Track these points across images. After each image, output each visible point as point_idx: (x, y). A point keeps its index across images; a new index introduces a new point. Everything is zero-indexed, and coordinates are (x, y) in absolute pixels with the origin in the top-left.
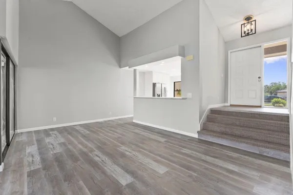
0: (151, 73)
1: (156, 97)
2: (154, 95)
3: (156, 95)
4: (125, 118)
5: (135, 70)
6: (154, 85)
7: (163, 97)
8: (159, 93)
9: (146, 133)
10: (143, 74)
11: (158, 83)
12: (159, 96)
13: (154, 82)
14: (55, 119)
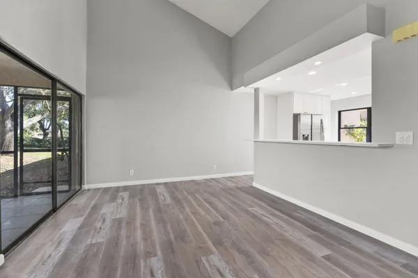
0: (289, 95)
1: (301, 141)
2: (295, 137)
3: (300, 136)
4: (240, 177)
5: (256, 90)
6: (296, 118)
7: (316, 140)
8: (307, 132)
9: (276, 220)
10: (274, 98)
11: (306, 114)
12: (306, 138)
13: (296, 112)
14: (132, 173)
